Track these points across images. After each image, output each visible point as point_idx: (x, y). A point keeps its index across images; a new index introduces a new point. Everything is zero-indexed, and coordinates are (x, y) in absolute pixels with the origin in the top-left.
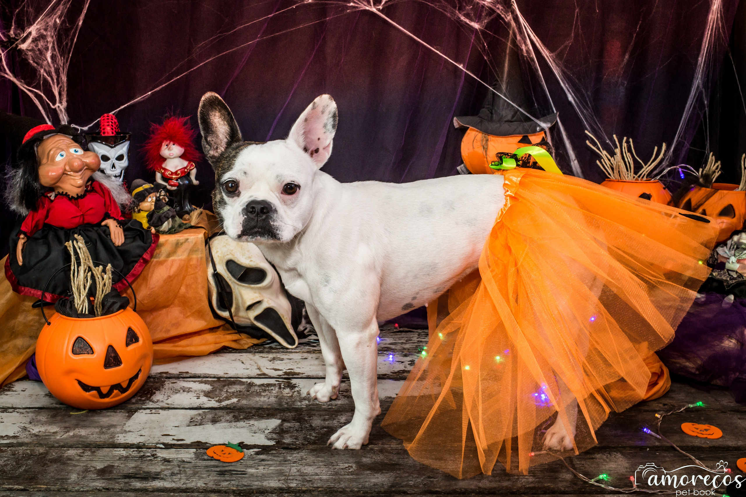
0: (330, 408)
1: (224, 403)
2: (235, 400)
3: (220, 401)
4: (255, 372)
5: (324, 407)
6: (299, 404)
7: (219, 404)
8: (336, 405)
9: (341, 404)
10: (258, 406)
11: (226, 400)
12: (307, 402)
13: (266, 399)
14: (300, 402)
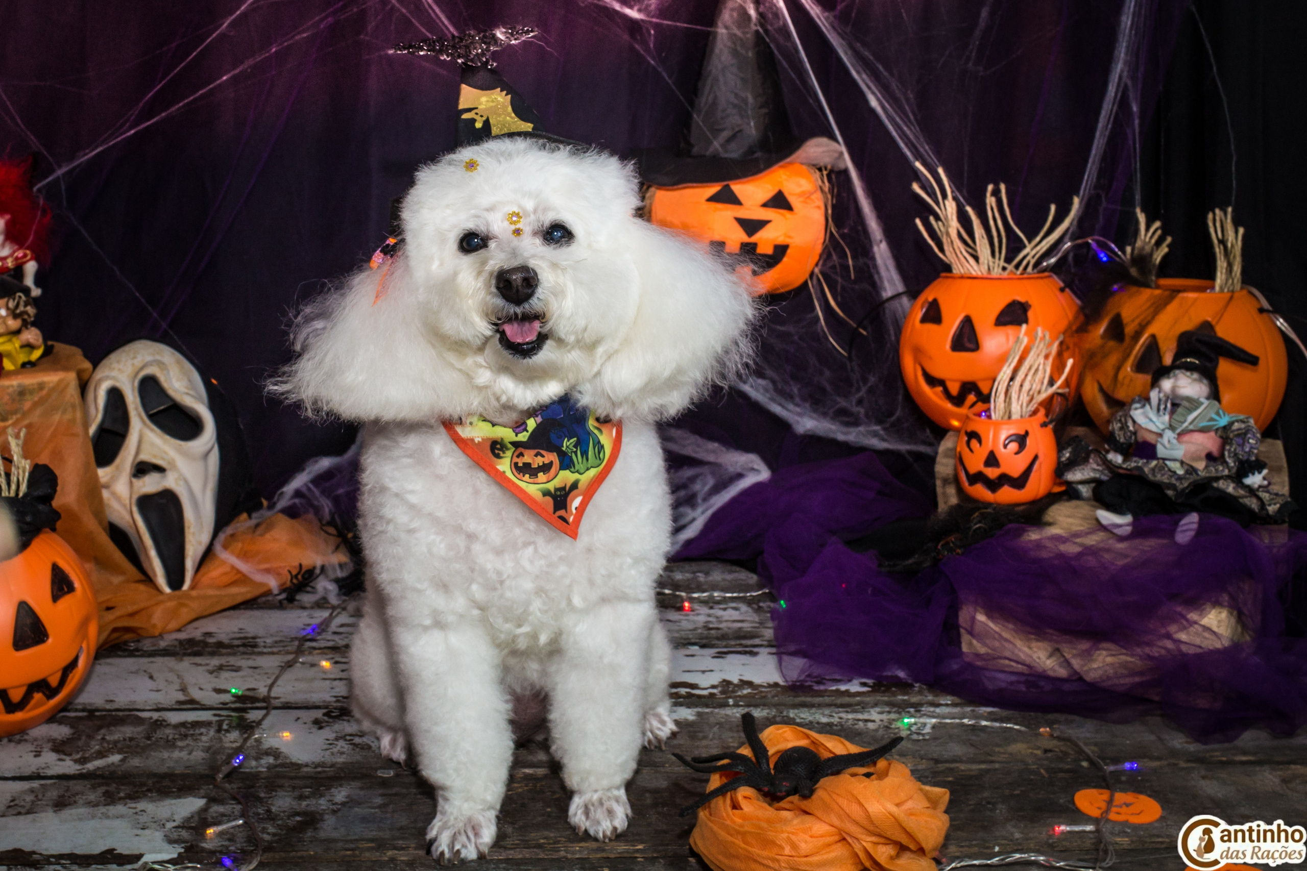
0: (319, 772)
1: (90, 766)
2: (115, 758)
3: (83, 761)
4: (174, 695)
5: (305, 769)
6: (254, 763)
7: (78, 767)
8: (333, 765)
9: (344, 763)
10: (163, 769)
11: (96, 758)
12: (271, 760)
13: (184, 754)
14: (257, 759)
